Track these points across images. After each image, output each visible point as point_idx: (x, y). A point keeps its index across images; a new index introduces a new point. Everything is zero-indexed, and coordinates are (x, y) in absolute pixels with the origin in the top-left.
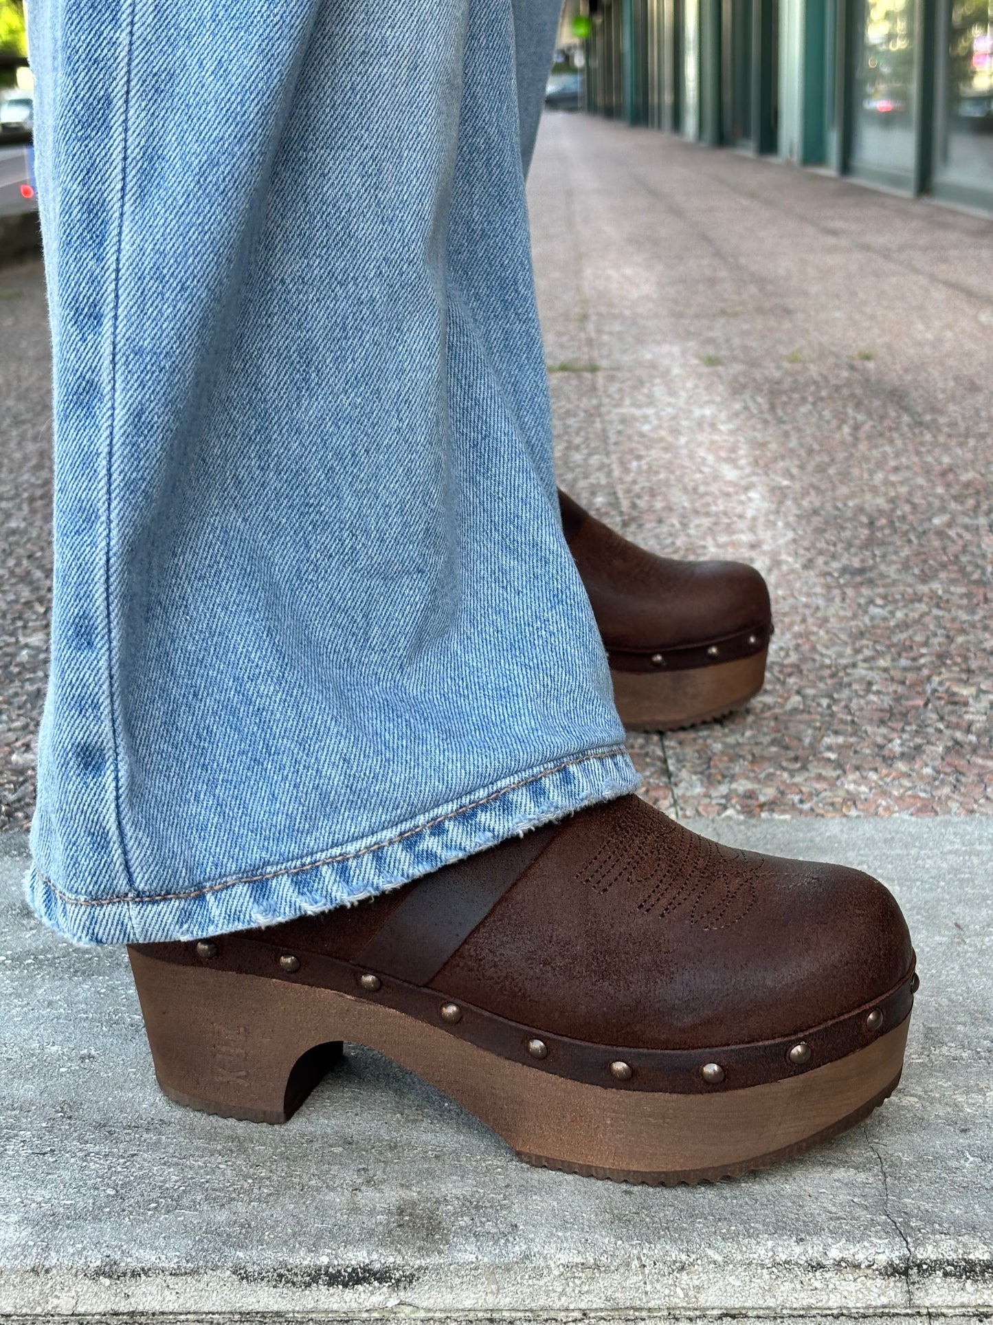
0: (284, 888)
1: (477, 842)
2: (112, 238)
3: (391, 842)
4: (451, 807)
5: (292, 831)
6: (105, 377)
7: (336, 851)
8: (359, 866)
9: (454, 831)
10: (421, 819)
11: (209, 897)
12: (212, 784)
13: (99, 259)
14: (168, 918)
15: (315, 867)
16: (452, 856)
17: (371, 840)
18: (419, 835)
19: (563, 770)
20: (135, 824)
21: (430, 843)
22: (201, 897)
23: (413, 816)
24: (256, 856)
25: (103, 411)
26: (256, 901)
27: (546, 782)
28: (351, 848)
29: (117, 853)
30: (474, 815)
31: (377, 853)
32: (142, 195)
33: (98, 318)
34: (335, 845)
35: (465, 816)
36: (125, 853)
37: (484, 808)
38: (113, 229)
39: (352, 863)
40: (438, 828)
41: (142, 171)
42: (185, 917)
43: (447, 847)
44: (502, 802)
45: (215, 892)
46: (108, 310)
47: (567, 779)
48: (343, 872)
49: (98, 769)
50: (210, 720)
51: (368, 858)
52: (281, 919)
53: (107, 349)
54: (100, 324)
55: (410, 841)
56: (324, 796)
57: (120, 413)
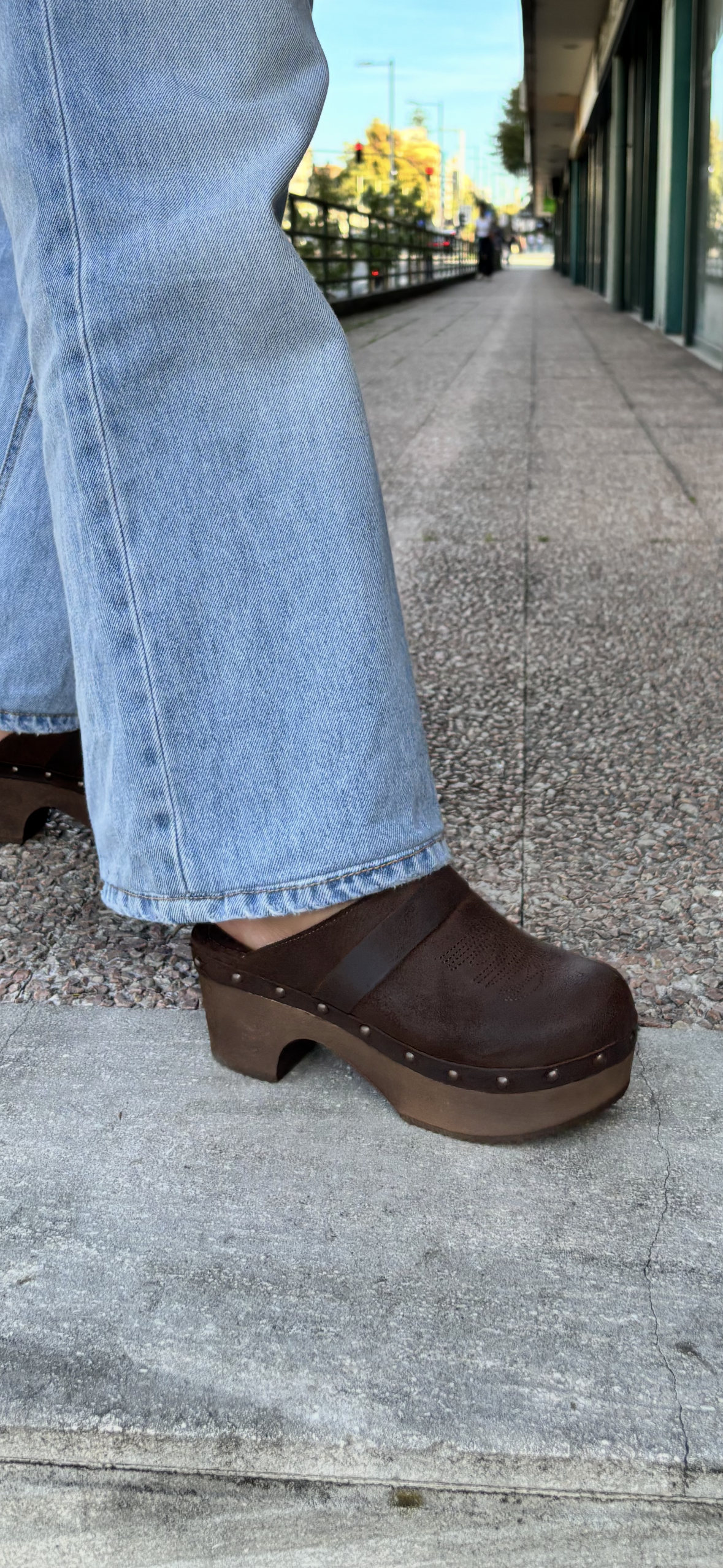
0: (263, 900)
1: (369, 890)
2: (124, 566)
3: (322, 883)
4: (358, 868)
5: (271, 869)
6: (136, 630)
7: (292, 883)
8: (303, 893)
9: (358, 882)
10: (340, 873)
11: (226, 899)
12: (235, 838)
13: (120, 576)
14: (205, 909)
15: (281, 890)
16: (355, 896)
17: (311, 880)
18: (338, 881)
19: (424, 851)
20: (187, 855)
21: (343, 887)
22: (222, 899)
23: (336, 870)
24: (251, 880)
25: (138, 647)
26: (247, 904)
27: (415, 860)
28: (300, 883)
29: (178, 870)
30: (370, 874)
31: (314, 888)
32: (133, 541)
33: (126, 604)
34: (291, 880)
35: (365, 875)
36: (182, 870)
37: (377, 871)
38: (123, 560)
39: (299, 891)
40: (349, 879)
41: (130, 530)
42: (213, 909)
43: (353, 890)
44: (387, 869)
45: (229, 897)
46: (130, 599)
47: (426, 857)
48: (294, 897)
49: (166, 826)
50: (238, 804)
51: (308, 890)
52: (258, 916)
53: (134, 618)
54: (127, 606)
55: (332, 884)
56: (289, 851)
57: (147, 646)
